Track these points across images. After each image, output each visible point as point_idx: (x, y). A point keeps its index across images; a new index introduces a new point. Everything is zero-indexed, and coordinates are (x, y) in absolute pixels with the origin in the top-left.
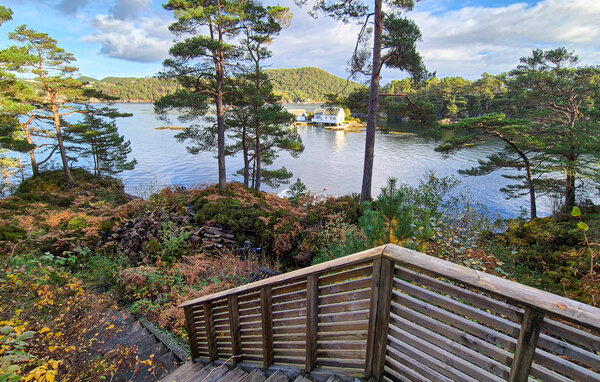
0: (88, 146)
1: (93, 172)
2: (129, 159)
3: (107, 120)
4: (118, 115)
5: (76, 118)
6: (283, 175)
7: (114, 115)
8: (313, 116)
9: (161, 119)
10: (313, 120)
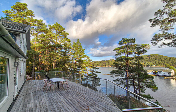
0: (91, 79)
1: (91, 85)
2: (99, 83)
3: (96, 73)
4: (98, 72)
5: (90, 73)
6: (149, 97)
7: (97, 72)
8: (157, 73)
9: (112, 77)
10: (157, 74)
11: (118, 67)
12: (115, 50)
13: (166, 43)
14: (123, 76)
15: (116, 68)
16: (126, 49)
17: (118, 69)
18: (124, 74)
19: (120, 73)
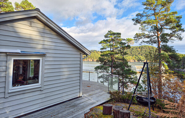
11: (103, 62)
12: (100, 43)
13: (145, 41)
14: (107, 72)
15: (100, 63)
16: (112, 43)
17: (103, 64)
18: (109, 70)
19: (105, 69)
